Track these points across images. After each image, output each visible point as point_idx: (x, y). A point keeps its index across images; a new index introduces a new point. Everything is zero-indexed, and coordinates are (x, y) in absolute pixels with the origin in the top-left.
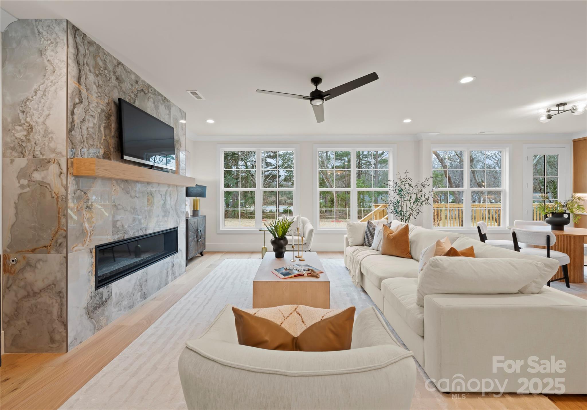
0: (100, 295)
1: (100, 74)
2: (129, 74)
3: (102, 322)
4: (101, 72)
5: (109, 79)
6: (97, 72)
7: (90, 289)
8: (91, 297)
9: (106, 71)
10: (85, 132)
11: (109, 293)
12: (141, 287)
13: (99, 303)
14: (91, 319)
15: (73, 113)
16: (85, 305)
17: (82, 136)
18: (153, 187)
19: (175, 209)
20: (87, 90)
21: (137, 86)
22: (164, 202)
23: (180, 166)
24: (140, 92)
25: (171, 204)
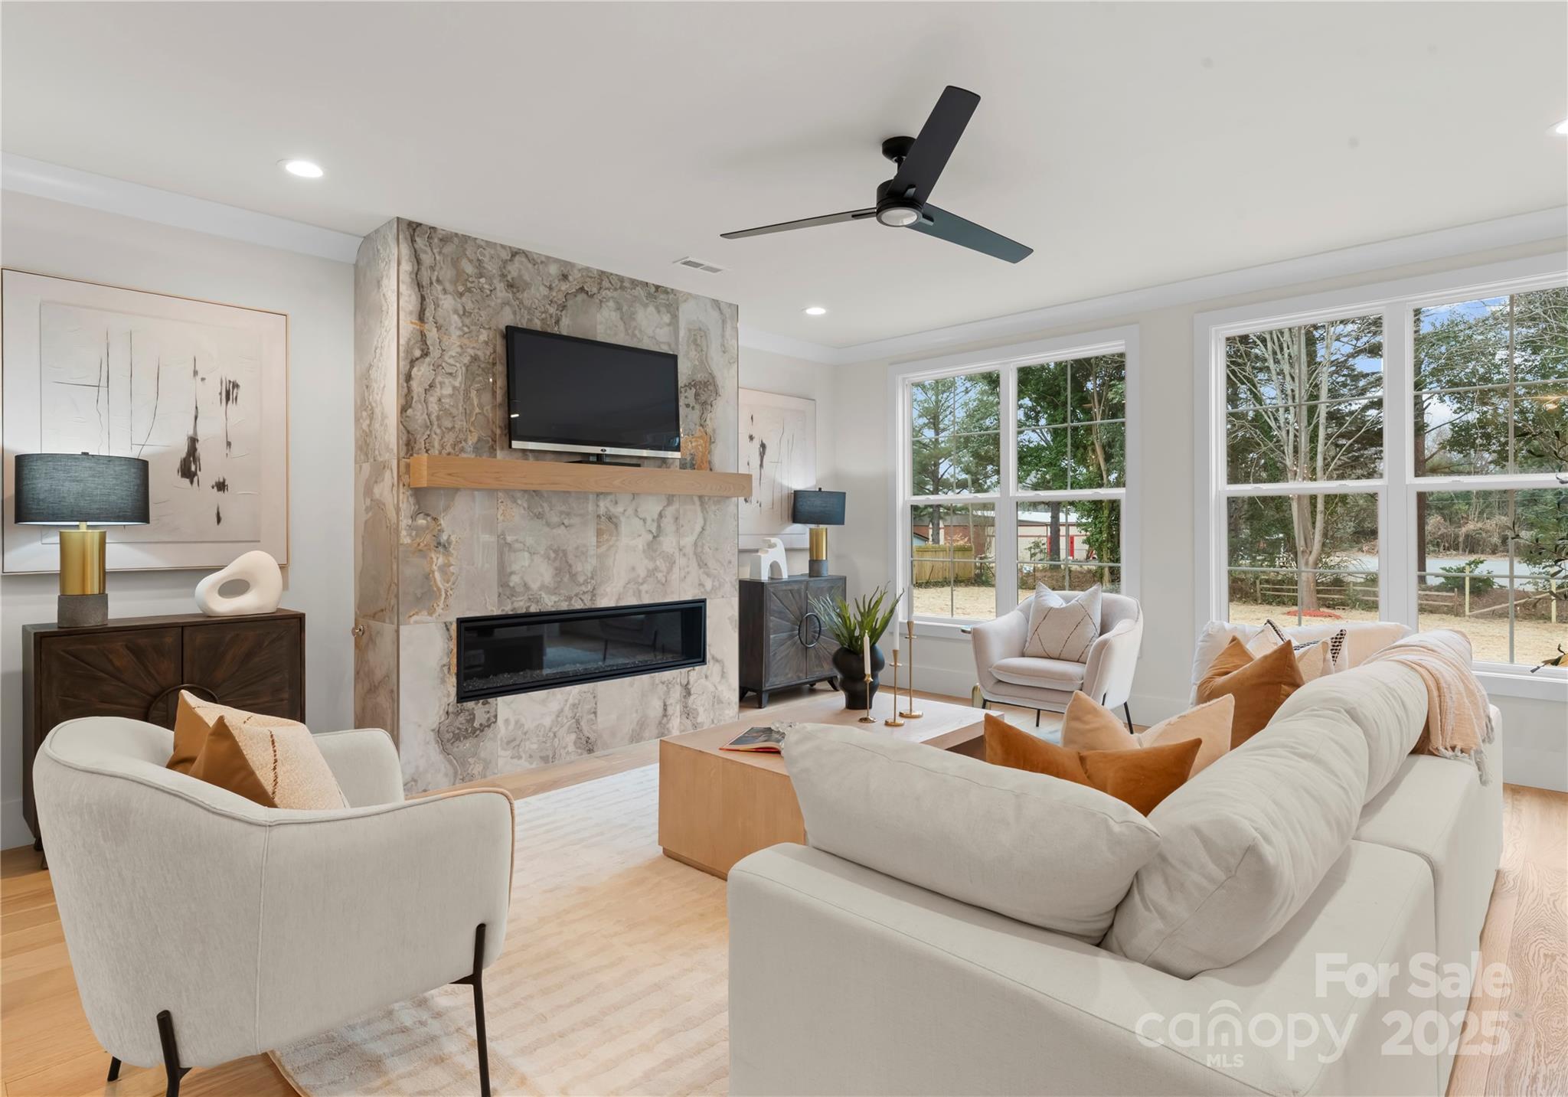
0: (467, 713)
1: (469, 290)
2: (541, 267)
3: (472, 767)
4: (469, 285)
5: (488, 292)
6: (461, 289)
7: (446, 699)
8: (447, 713)
9: (483, 280)
10: (434, 407)
11: (488, 715)
12: (578, 722)
13: (466, 730)
14: (448, 754)
15: (409, 378)
16: (435, 726)
17: (429, 415)
18: (616, 503)
19: (695, 553)
20: (439, 328)
21: (564, 287)
22: (654, 537)
23: (713, 446)
24: (575, 295)
25: (679, 542)
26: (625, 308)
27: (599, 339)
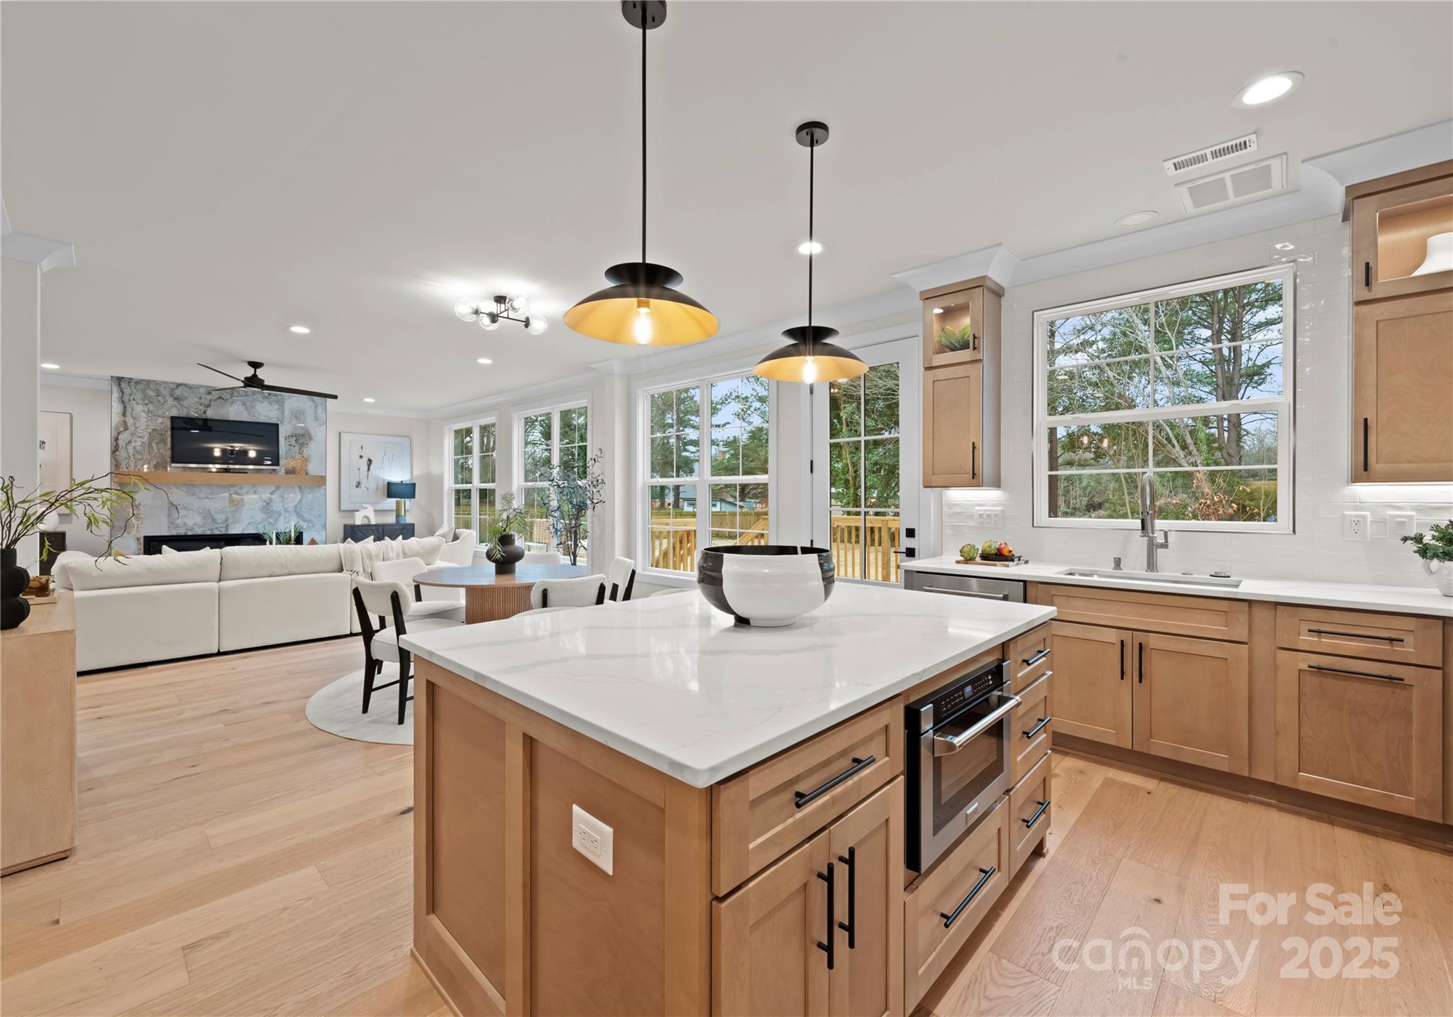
1: (151, 402)
2: (195, 390)
4: (152, 400)
6: (147, 402)
9: (160, 398)
10: (130, 450)
15: (117, 439)
17: (128, 454)
18: (242, 489)
19: (295, 511)
20: (134, 419)
21: (209, 397)
22: (267, 504)
23: (308, 463)
24: (216, 400)
25: (284, 506)
26: (248, 404)
27: (232, 418)
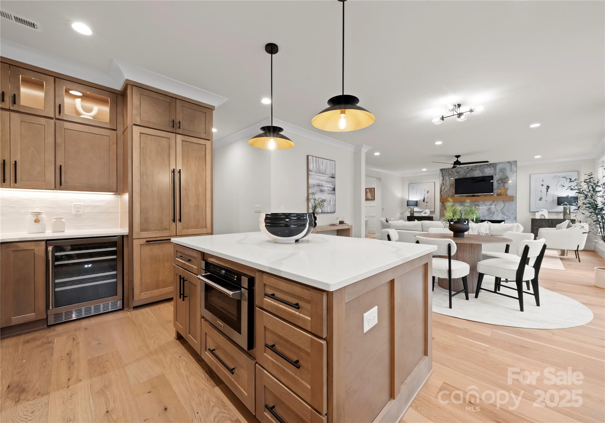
2: (463, 168)
9: (453, 173)
10: (445, 191)
18: (479, 203)
19: (501, 211)
20: (446, 181)
21: (468, 170)
23: (507, 191)
24: (470, 170)
25: (496, 209)
26: (481, 170)
27: (476, 176)
